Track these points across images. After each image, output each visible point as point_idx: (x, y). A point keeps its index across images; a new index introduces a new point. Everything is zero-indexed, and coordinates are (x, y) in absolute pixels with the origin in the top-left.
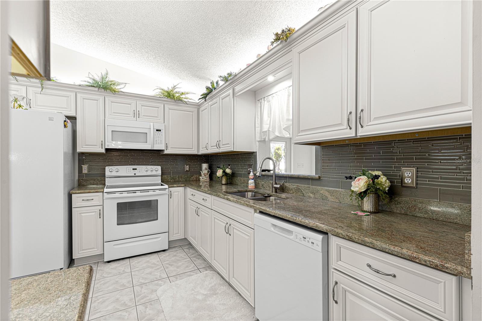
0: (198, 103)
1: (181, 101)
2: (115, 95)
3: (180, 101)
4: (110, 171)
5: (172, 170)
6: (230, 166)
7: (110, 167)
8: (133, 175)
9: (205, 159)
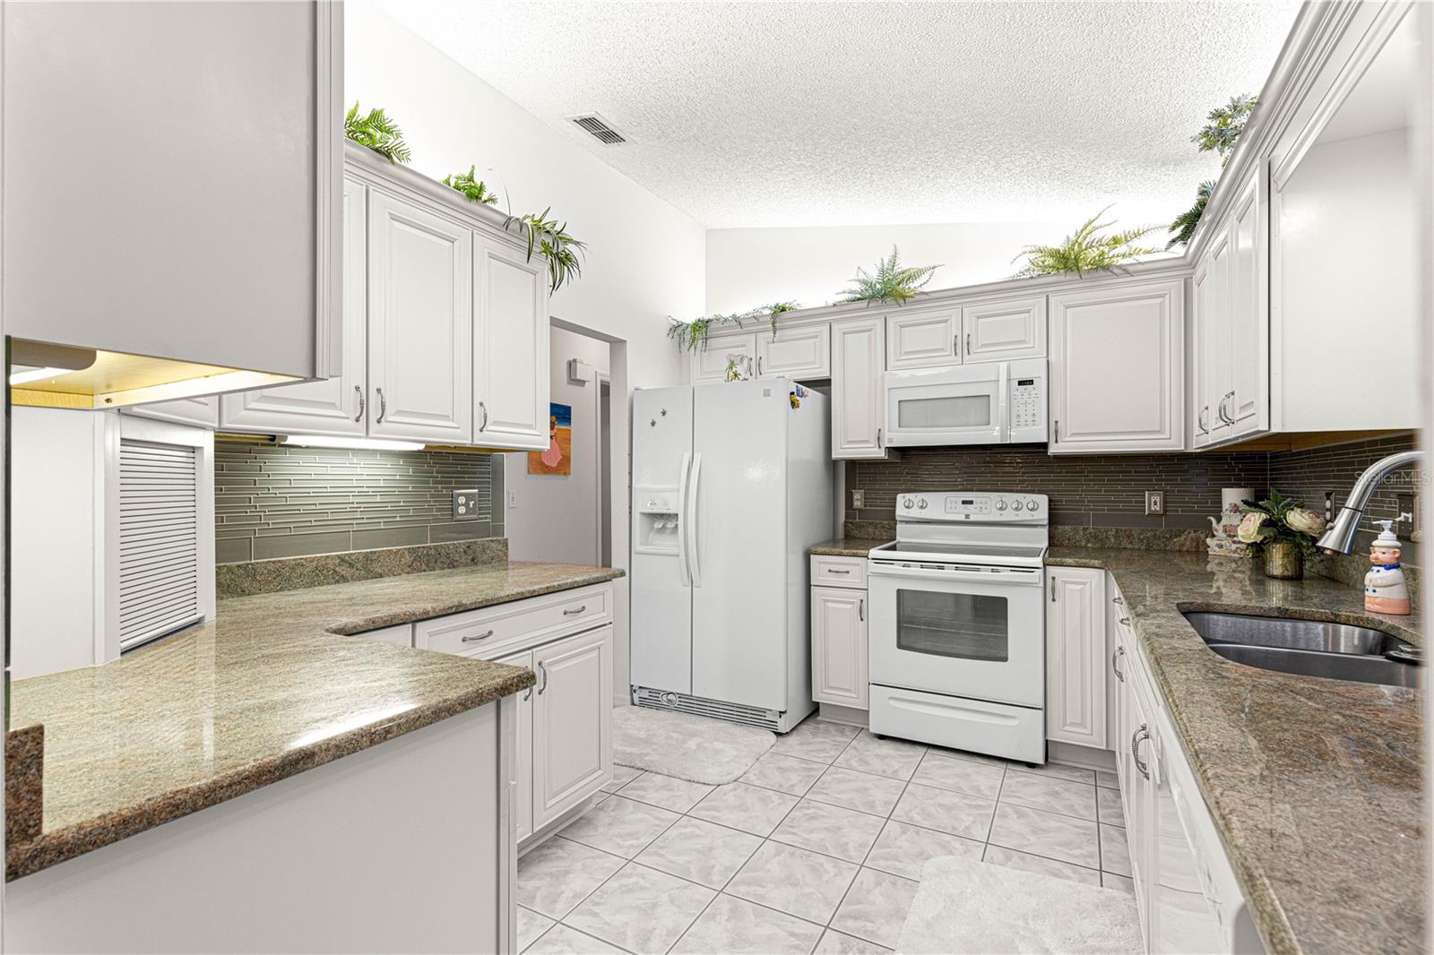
0: (1185, 257)
1: (1107, 268)
2: (902, 309)
3: (1101, 273)
4: (908, 505)
5: (1092, 510)
6: (1328, 499)
7: (909, 496)
8: (962, 518)
9: (1241, 470)
